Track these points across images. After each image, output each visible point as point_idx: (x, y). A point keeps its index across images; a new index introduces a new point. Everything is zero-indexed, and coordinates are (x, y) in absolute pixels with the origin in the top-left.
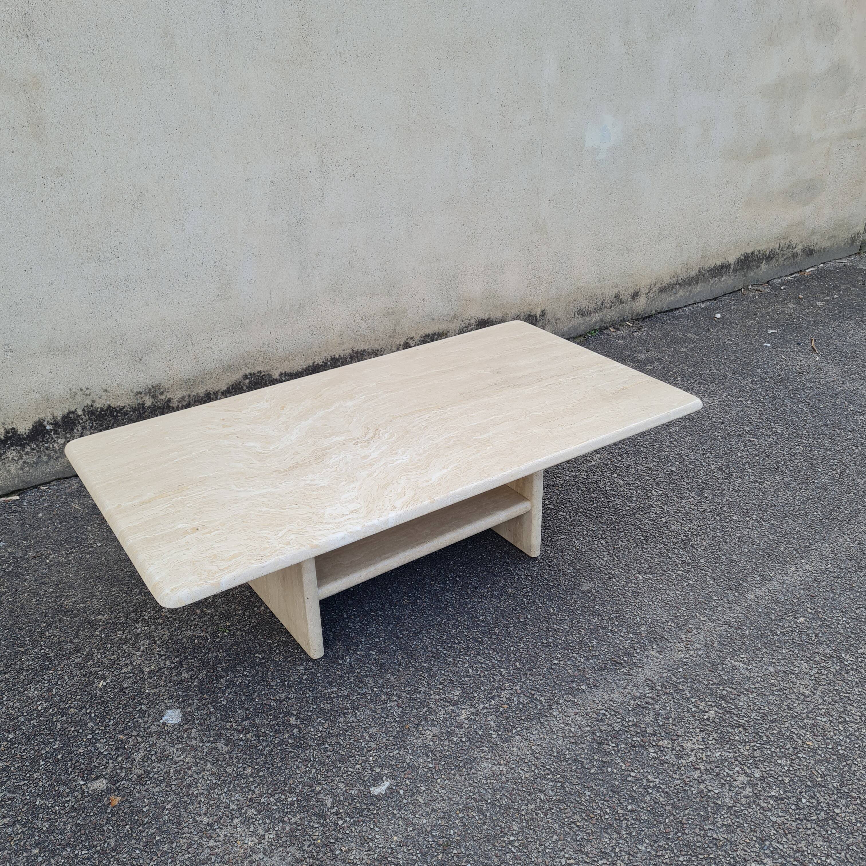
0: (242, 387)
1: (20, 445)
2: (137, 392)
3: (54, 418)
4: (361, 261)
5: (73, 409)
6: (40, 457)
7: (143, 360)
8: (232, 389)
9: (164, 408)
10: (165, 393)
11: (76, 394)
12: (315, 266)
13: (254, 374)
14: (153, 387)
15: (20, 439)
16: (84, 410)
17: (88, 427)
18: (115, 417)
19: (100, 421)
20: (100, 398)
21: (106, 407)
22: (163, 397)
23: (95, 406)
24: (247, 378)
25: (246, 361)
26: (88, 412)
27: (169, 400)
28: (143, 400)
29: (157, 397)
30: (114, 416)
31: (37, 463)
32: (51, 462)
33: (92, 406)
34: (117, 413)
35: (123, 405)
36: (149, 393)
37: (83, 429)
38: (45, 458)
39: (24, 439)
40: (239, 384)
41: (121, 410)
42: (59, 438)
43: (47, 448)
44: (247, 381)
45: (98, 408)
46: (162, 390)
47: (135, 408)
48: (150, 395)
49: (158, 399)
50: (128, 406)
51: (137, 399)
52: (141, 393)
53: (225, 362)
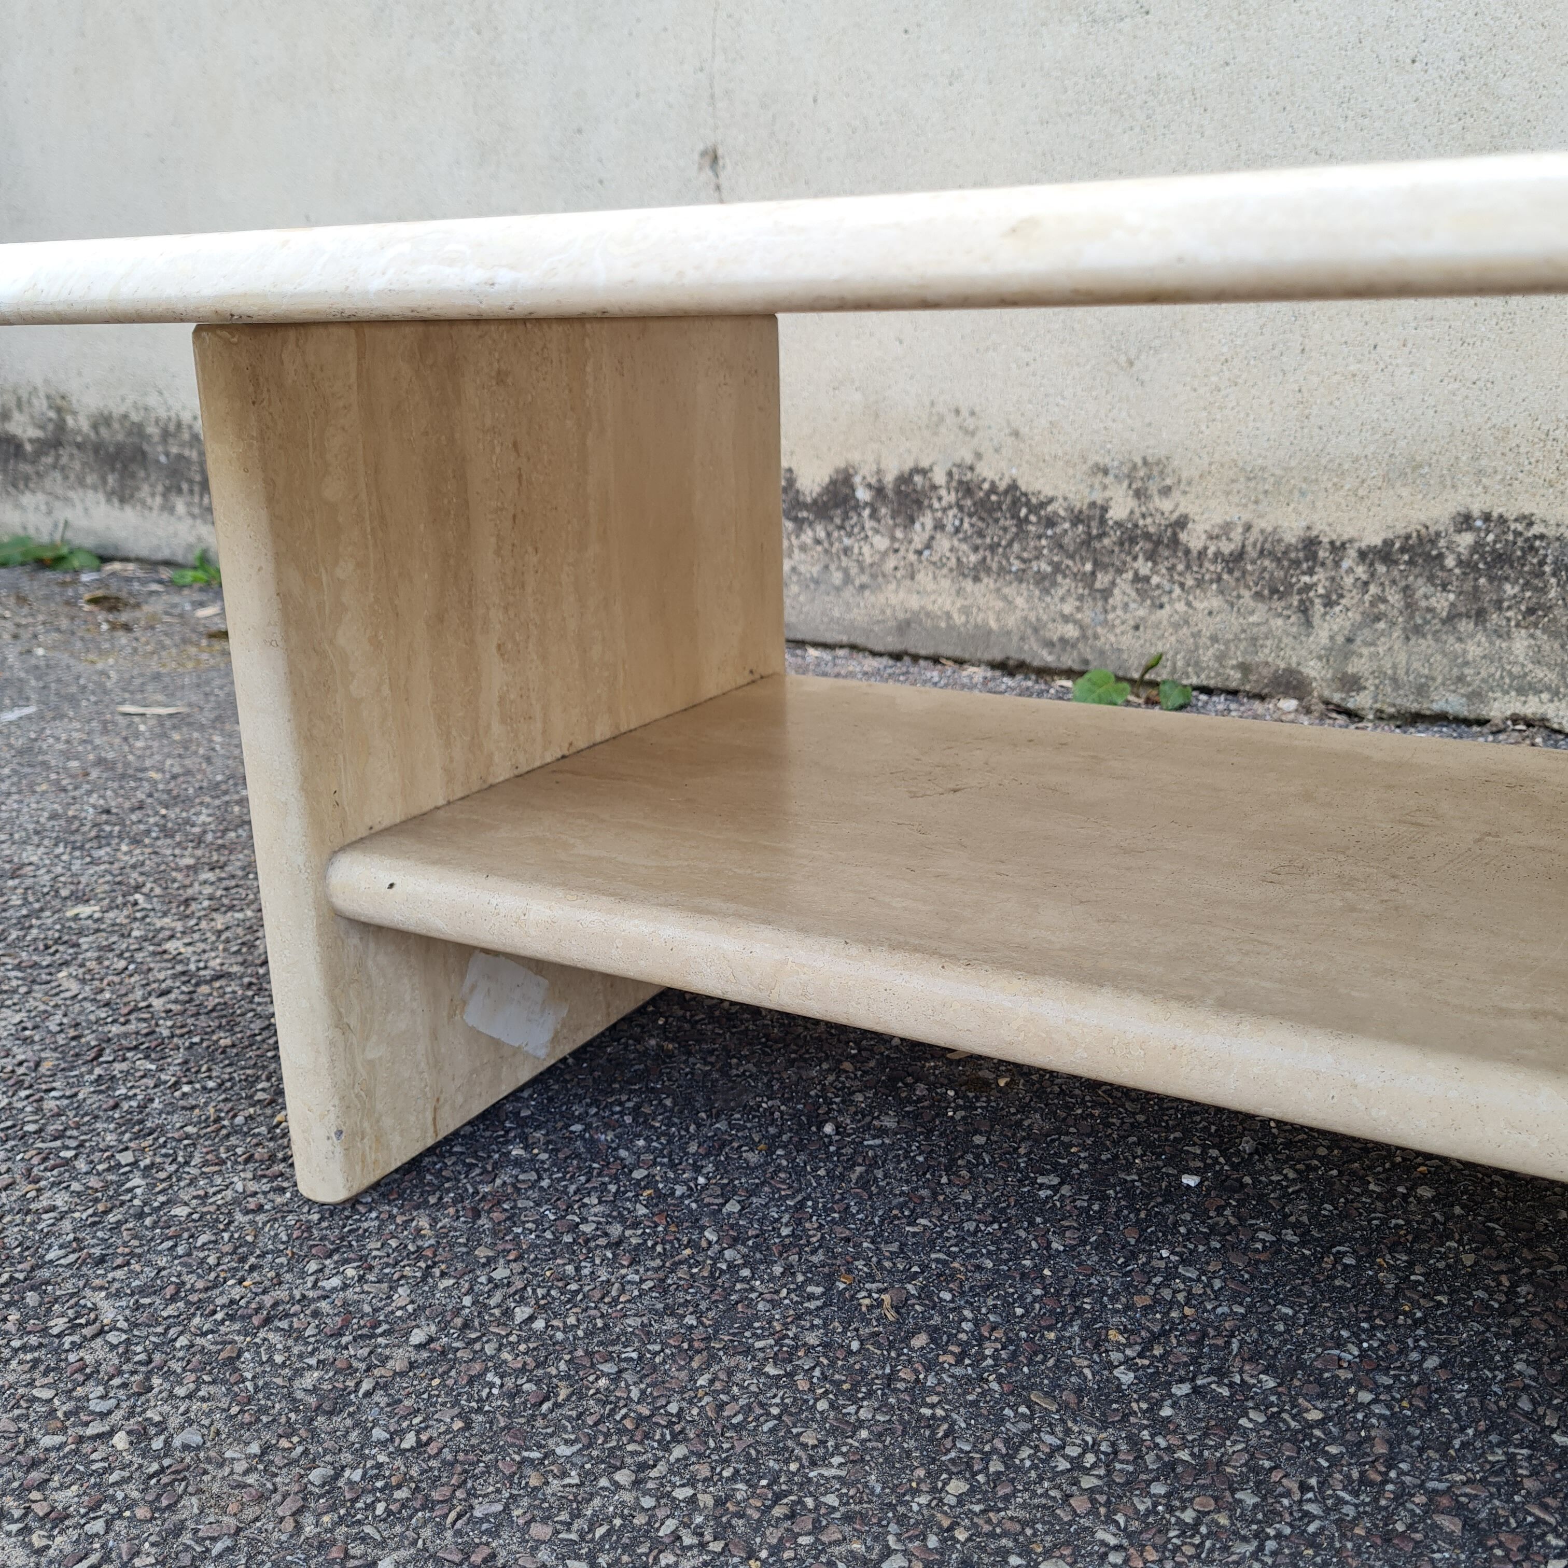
0: (1441, 556)
1: (795, 519)
2: (1097, 465)
3: (879, 471)
5: (925, 464)
6: (826, 567)
7: (1138, 365)
8: (1403, 550)
9: (1158, 543)
10: (1176, 494)
11: (942, 419)
13: (1502, 520)
14: (1145, 462)
15: (798, 503)
16: (950, 474)
17: (950, 528)
18: (1022, 523)
19: (982, 519)
20: (997, 450)
21: (1002, 486)
22: (1166, 505)
23: (978, 470)
24: (1470, 528)
25: (1484, 462)
26: (960, 482)
27: (1182, 523)
28: (1107, 494)
29: (1149, 497)
30: (1019, 518)
31: (817, 582)
32: (848, 593)
33: (972, 468)
34: (1030, 512)
35: (1048, 492)
36: (1131, 478)
37: (935, 528)
38: (837, 577)
39: (805, 506)
40: (1433, 542)
41: (1043, 505)
42: (877, 531)
43: (847, 551)
44: (1466, 539)
45: (984, 480)
46: (1168, 482)
47: (1081, 512)
48: (1130, 486)
49: (1151, 506)
50: (1061, 500)
51: (1092, 487)
52: (1106, 472)
53: (1402, 443)
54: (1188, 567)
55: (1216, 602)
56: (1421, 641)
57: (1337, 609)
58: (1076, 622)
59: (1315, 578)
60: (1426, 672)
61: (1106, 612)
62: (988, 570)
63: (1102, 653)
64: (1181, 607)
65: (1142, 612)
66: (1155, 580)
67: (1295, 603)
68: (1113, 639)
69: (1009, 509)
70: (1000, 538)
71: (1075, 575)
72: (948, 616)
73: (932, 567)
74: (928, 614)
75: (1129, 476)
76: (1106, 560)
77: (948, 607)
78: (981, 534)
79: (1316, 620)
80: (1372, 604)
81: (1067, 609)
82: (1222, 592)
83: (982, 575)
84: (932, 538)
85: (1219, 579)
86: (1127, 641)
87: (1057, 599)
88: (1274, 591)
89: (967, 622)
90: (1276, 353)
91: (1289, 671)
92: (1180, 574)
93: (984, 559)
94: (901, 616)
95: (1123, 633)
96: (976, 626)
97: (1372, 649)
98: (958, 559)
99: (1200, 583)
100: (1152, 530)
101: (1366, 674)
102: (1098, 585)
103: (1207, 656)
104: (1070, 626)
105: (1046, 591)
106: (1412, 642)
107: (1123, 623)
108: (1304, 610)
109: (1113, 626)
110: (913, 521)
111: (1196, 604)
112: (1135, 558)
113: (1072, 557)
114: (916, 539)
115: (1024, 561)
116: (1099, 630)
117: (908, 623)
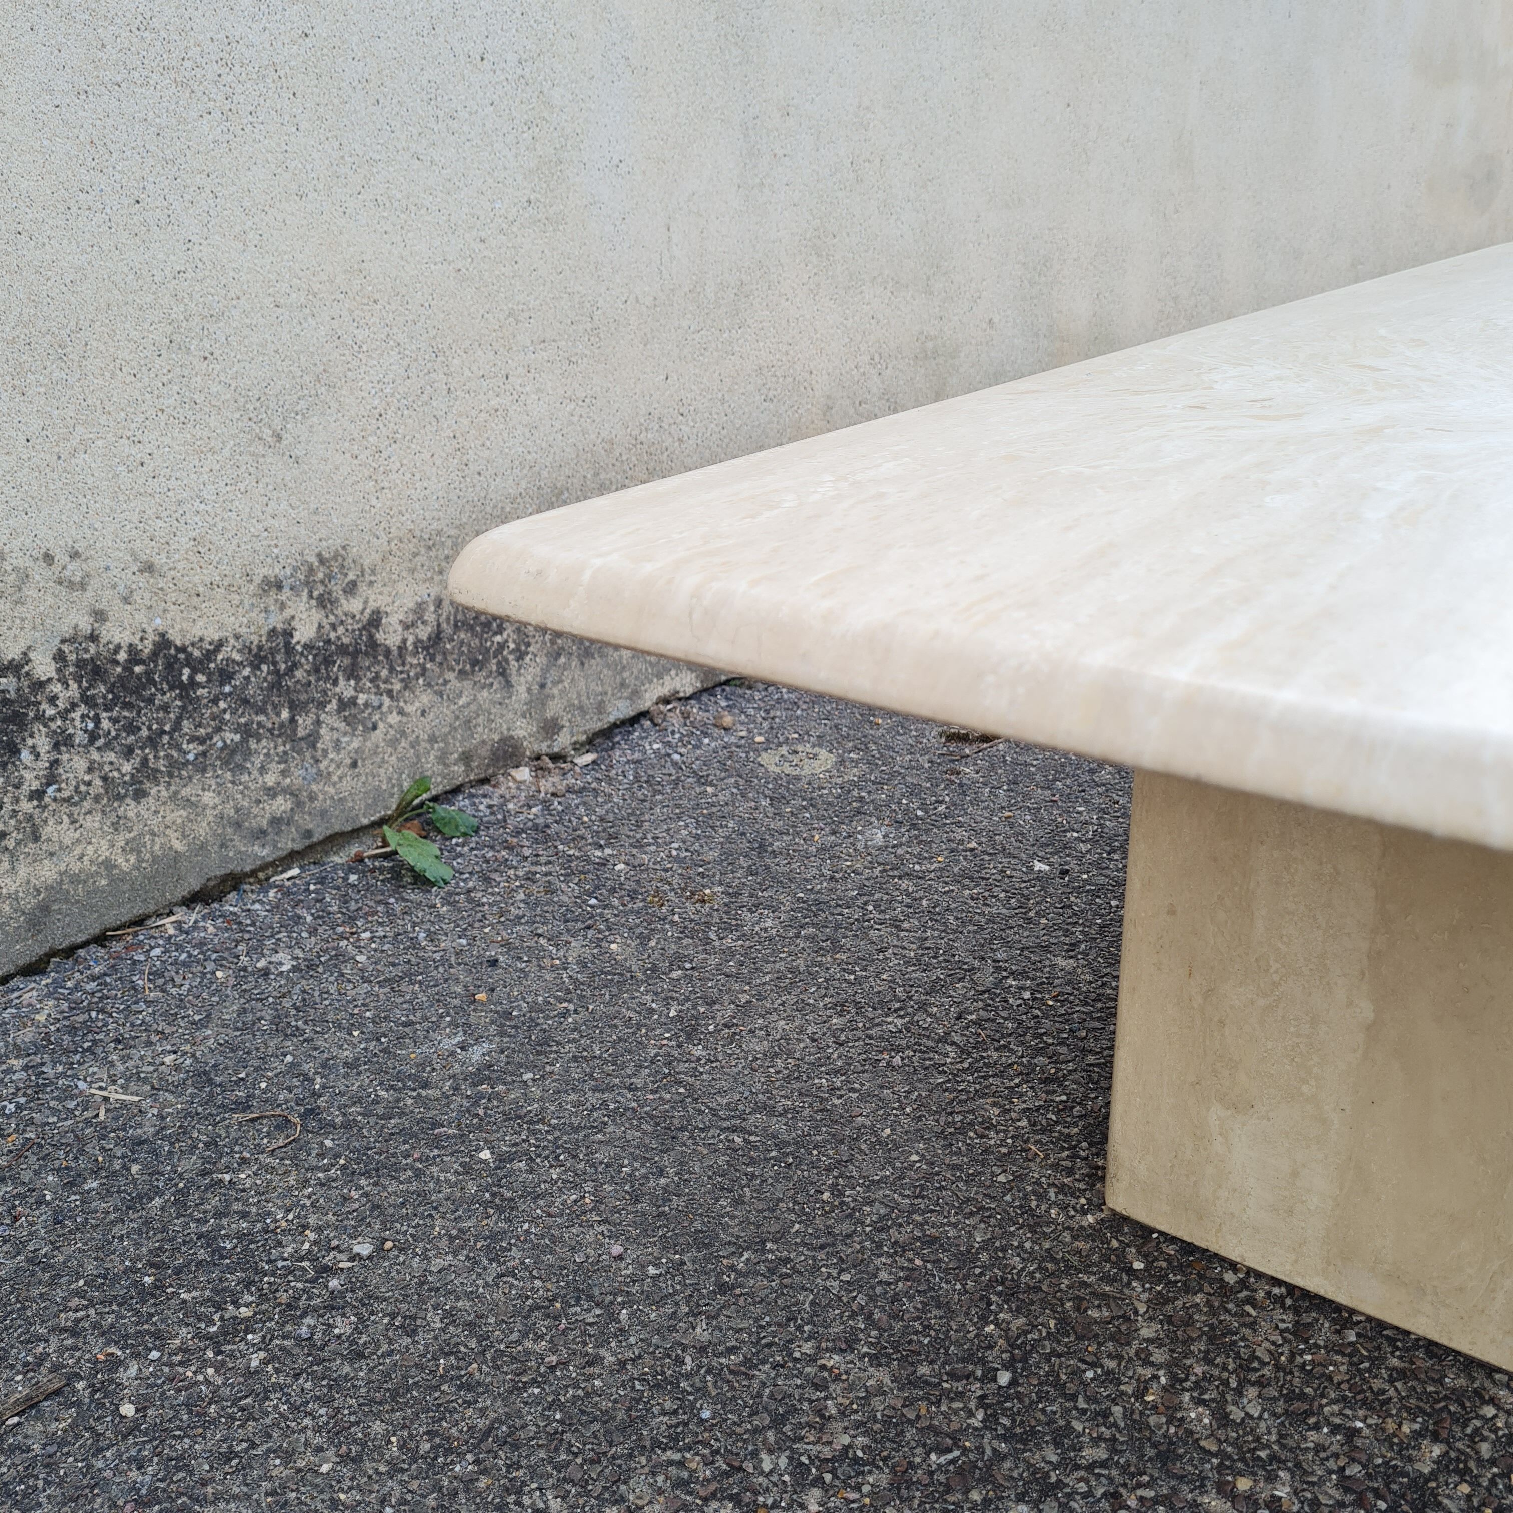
2: (266, 580)
4: (877, 161)
5: (13, 653)
7: (287, 439)
9: (355, 654)
10: (362, 588)
11: (25, 577)
12: (780, 153)
14: (322, 561)
16: (59, 657)
17: (80, 738)
18: (186, 690)
19: (127, 706)
20: (126, 600)
21: (147, 648)
22: (354, 605)
23: (104, 639)
28: (288, 613)
29: (334, 602)
30: (182, 686)
33: (93, 638)
34: (194, 671)
35: (213, 635)
36: (308, 584)
37: (56, 746)
41: (210, 655)
45: (118, 648)
46: (351, 576)
47: (260, 648)
48: (311, 597)
49: (339, 612)
50: (232, 641)
51: (266, 611)
52: (279, 587)
53: (545, 474)
54: (392, 670)
55: (426, 698)
56: (593, 662)
57: (527, 659)
58: (284, 791)
59: (505, 635)
60: (600, 689)
61: (317, 761)
62: (154, 775)
63: (323, 813)
64: (394, 719)
65: (355, 744)
66: (362, 699)
67: (494, 668)
68: (332, 790)
69: (164, 679)
70: (160, 722)
71: (270, 731)
72: (108, 864)
73: (65, 808)
74: (75, 879)
75: (307, 583)
76: (303, 697)
77: (104, 853)
78: (131, 728)
79: (514, 679)
80: (553, 642)
81: (270, 779)
82: (429, 685)
83: (147, 785)
84: (55, 763)
85: (424, 671)
86: (347, 785)
87: (255, 773)
88: (475, 663)
89: (140, 860)
90: (425, 397)
91: (505, 741)
92: (386, 682)
93: (145, 761)
94: (29, 903)
95: (340, 778)
96: (155, 859)
97: (560, 687)
98: (105, 778)
99: (407, 684)
100: (346, 641)
101: (562, 713)
102: (301, 733)
103: (430, 764)
104: (280, 799)
105: (241, 768)
106: (586, 666)
107: (338, 767)
108: (503, 673)
109: (329, 773)
110: (14, 751)
111: (409, 709)
112: (335, 683)
113: (262, 711)
114: (28, 775)
115: (201, 741)
116: (314, 787)
117: (45, 908)
